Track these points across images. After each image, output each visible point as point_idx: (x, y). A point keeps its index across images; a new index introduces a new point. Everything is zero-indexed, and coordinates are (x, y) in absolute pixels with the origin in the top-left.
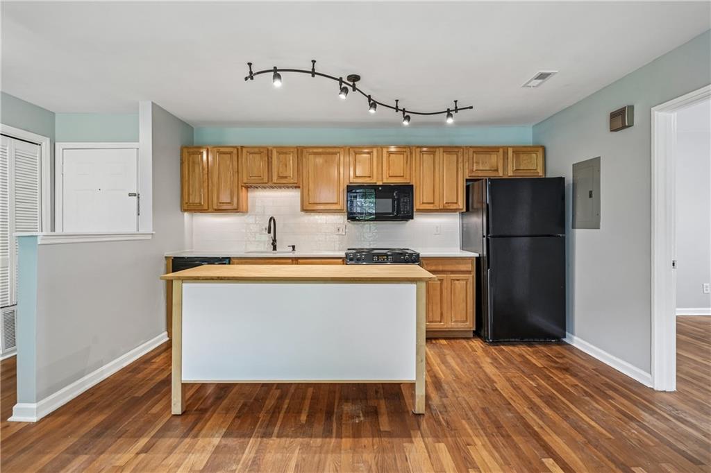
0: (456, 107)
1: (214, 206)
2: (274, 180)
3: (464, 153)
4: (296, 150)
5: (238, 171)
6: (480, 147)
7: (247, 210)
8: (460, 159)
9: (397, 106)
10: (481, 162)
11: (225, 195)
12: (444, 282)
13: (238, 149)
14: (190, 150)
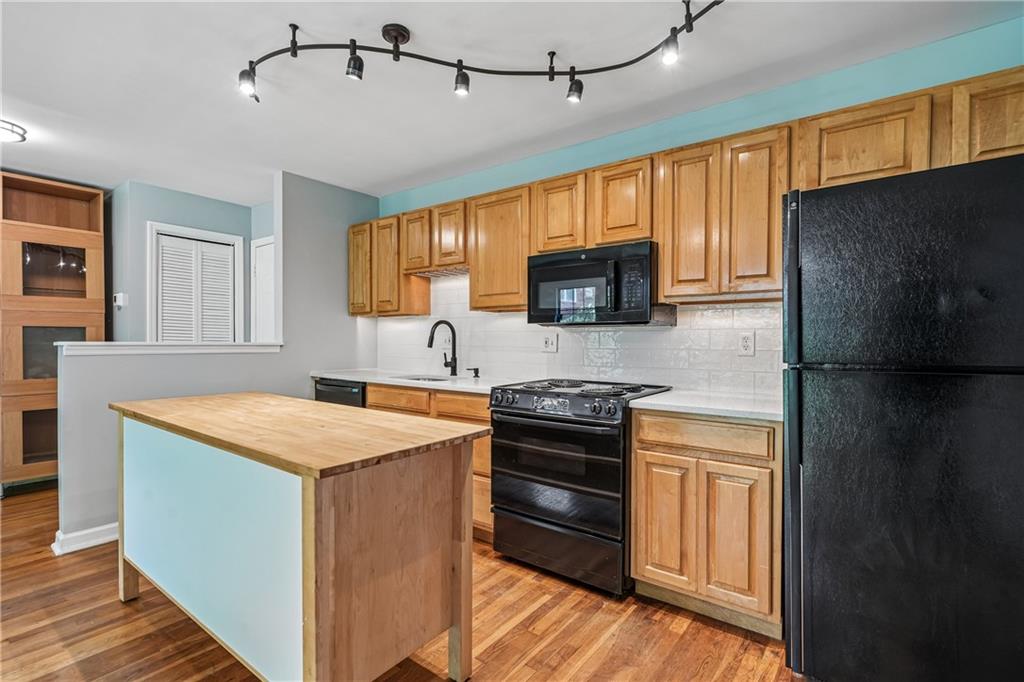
0: (689, 15)
1: (374, 308)
2: (436, 260)
3: (795, 140)
4: (462, 205)
5: (399, 253)
6: (845, 111)
7: (426, 312)
8: (781, 159)
9: (552, 68)
10: (844, 152)
11: (384, 291)
12: (692, 475)
13: (399, 219)
14: (355, 229)
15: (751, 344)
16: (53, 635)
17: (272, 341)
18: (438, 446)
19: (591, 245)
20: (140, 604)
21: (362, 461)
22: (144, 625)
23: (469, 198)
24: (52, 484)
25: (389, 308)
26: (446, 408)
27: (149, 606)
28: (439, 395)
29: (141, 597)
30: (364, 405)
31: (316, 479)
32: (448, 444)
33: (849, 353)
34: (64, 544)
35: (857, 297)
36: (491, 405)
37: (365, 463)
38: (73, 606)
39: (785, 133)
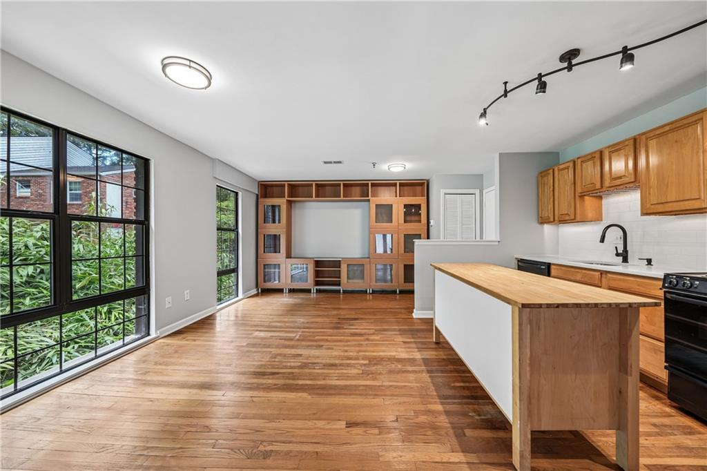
1: (556, 218)
2: (607, 183)
4: (632, 142)
5: (575, 183)
7: (599, 218)
11: (563, 207)
13: (574, 162)
14: (543, 174)
16: (414, 345)
17: (494, 239)
18: (605, 306)
20: (440, 346)
21: (547, 304)
22: (442, 354)
23: (639, 135)
24: (412, 292)
25: (567, 218)
26: (615, 284)
27: (443, 348)
28: (609, 275)
29: (441, 343)
30: (549, 275)
31: (519, 308)
32: (614, 306)
34: (417, 314)
36: (664, 286)
37: (549, 306)
38: (419, 337)
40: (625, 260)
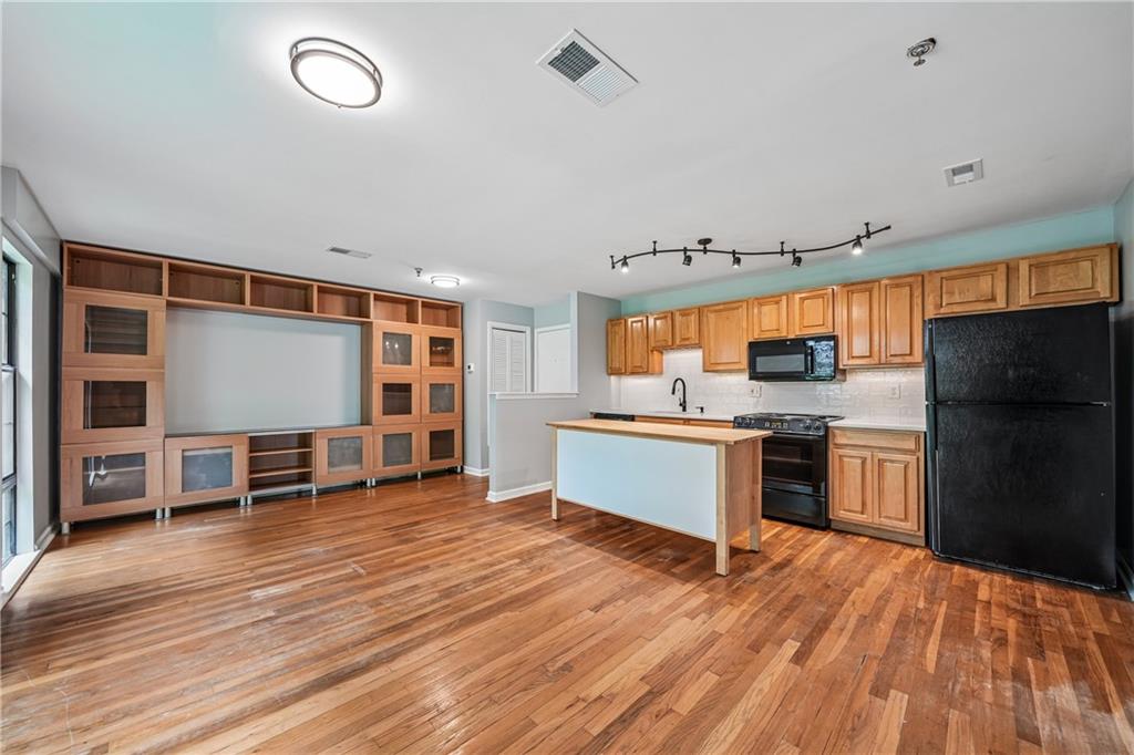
0: (868, 231)
1: (628, 370)
2: (677, 342)
3: (926, 282)
4: (697, 310)
5: (646, 338)
6: (956, 269)
7: (661, 373)
8: (917, 293)
9: (782, 250)
10: (956, 291)
11: (636, 360)
12: (869, 461)
13: (648, 317)
14: (612, 322)
15: (898, 392)
19: (793, 337)
23: (702, 306)
25: (641, 370)
31: (727, 445)
33: (962, 396)
35: (966, 370)
39: (920, 278)
40: (684, 410)
